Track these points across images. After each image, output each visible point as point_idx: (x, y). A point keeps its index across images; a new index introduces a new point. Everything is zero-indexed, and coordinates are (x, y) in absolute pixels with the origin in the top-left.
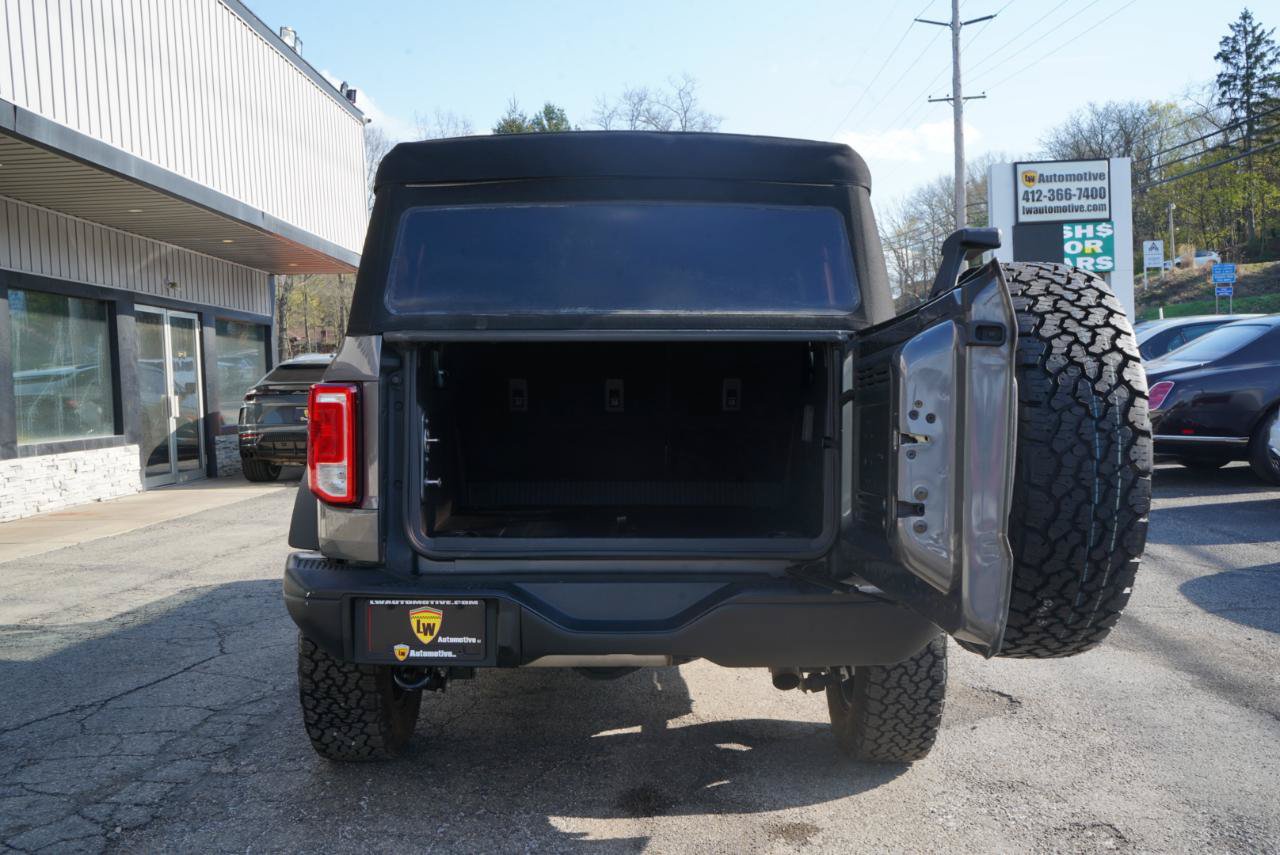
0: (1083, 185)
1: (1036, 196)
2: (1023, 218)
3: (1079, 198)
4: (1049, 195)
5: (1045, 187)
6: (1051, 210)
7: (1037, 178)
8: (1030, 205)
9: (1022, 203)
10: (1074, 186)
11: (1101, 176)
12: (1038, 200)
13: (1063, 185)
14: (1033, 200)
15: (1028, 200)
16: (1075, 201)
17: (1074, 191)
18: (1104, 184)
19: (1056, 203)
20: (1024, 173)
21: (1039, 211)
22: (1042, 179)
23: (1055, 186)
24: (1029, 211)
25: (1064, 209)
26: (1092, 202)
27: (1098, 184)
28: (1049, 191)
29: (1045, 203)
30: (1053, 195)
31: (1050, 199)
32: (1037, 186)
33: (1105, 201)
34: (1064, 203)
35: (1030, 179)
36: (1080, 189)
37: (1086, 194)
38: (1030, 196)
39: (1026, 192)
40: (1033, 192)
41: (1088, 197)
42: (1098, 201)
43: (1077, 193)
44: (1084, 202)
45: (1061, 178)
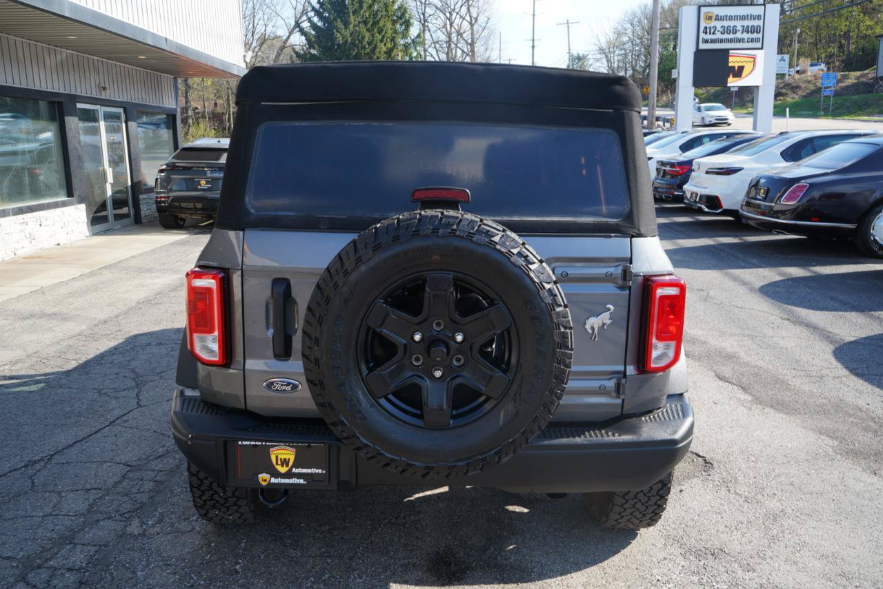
0: (746, 23)
1: (712, 31)
2: (703, 46)
3: (742, 33)
4: (721, 30)
5: (719, 24)
6: (722, 41)
7: (714, 18)
8: (708, 37)
9: (702, 35)
10: (739, 24)
11: (758, 17)
12: (714, 33)
13: (732, 23)
14: (710, 33)
15: (706, 33)
16: (739, 35)
17: (739, 28)
18: (760, 23)
19: (726, 36)
20: (705, 13)
21: (713, 41)
22: (718, 18)
23: (726, 23)
24: (706, 41)
25: (730, 41)
26: (751, 36)
27: (756, 23)
28: (722, 27)
29: (718, 36)
30: (724, 30)
31: (722, 33)
32: (713, 23)
33: (760, 36)
34: (731, 36)
35: (710, 18)
36: (743, 27)
37: (747, 30)
38: (708, 30)
39: (706, 28)
40: (710, 28)
41: (748, 32)
42: (755, 36)
43: (741, 29)
44: (746, 36)
45: (731, 18)
